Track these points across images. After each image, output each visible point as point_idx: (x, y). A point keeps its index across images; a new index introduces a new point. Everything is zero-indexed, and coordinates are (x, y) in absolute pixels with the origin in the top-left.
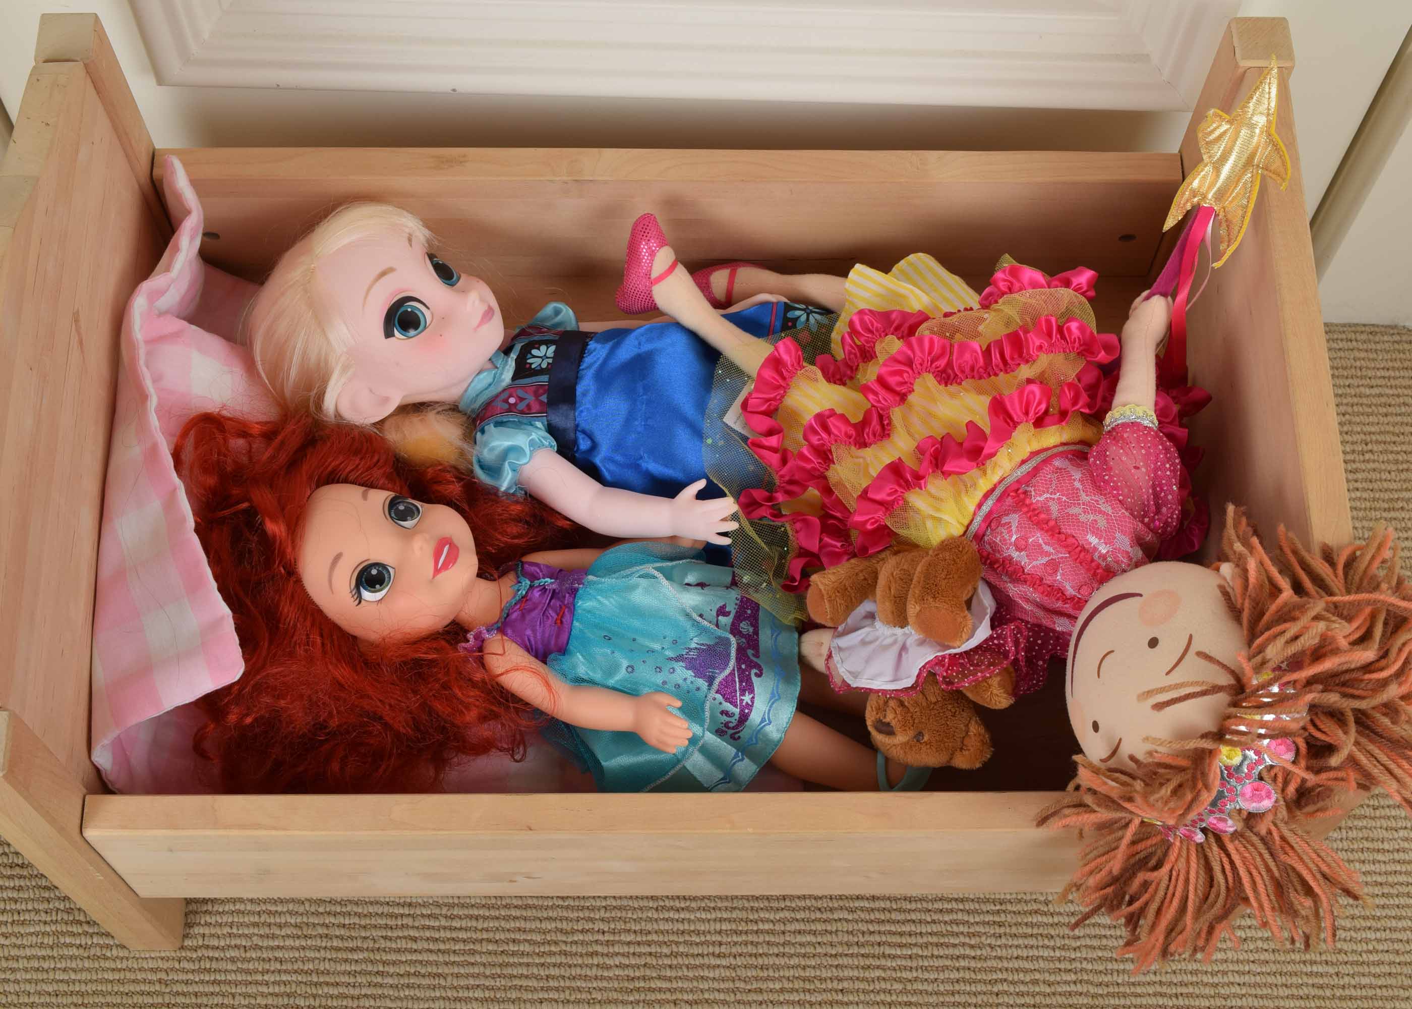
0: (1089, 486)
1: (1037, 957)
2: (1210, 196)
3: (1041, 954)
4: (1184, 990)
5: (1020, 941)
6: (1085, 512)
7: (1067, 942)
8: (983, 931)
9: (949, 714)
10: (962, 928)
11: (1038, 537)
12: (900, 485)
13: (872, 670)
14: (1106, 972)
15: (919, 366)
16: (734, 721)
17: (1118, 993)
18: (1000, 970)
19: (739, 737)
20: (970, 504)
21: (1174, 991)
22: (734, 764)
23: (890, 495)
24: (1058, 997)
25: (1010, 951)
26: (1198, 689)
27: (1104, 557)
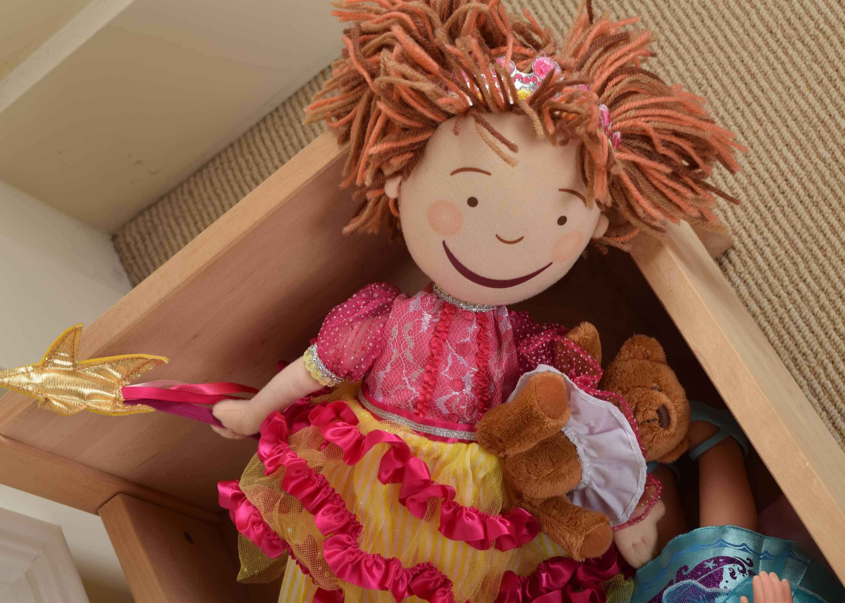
0: (385, 357)
1: (803, 318)
2: (114, 396)
3: (798, 317)
4: (762, 207)
5: (798, 337)
6: (406, 346)
7: (777, 306)
8: (808, 369)
9: (624, 375)
10: (816, 385)
11: (445, 373)
12: (461, 514)
13: (622, 450)
14: (782, 265)
15: (356, 555)
16: (736, 567)
17: (793, 248)
18: (829, 338)
19: (748, 559)
20: (446, 449)
21: (767, 212)
22: (773, 556)
23: (472, 518)
24: (823, 285)
25: (810, 340)
26: (485, 131)
27: (434, 315)
